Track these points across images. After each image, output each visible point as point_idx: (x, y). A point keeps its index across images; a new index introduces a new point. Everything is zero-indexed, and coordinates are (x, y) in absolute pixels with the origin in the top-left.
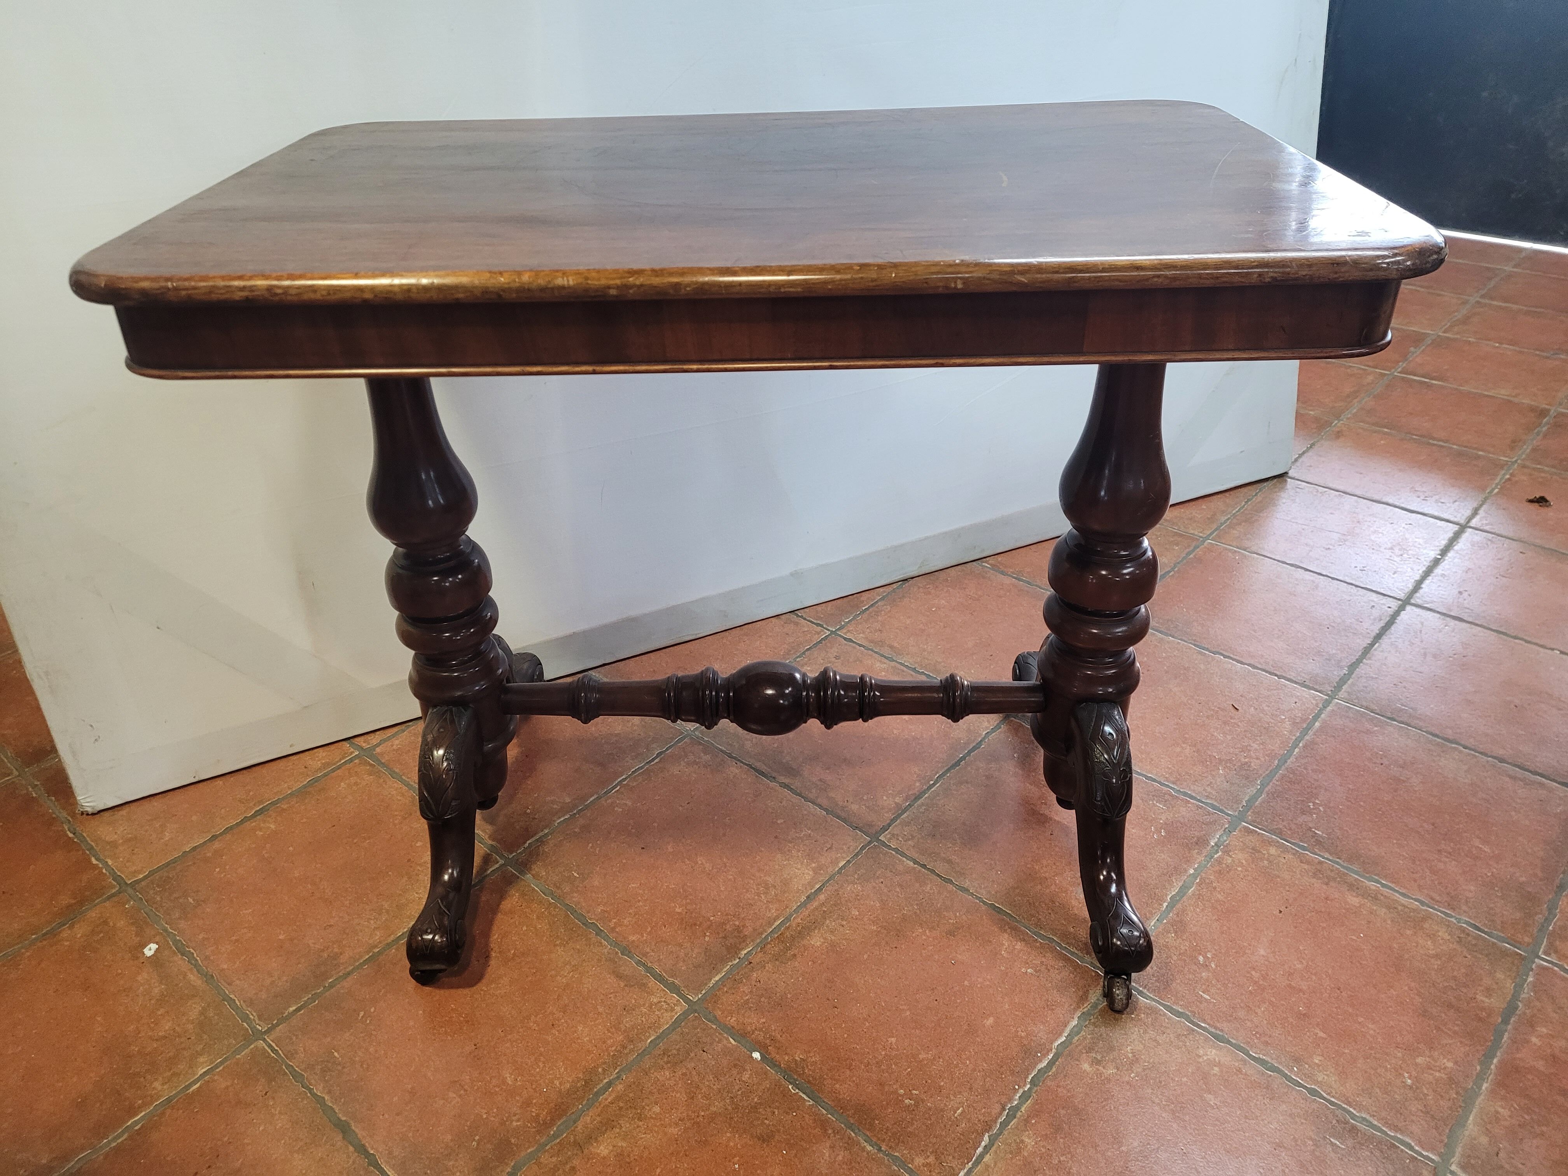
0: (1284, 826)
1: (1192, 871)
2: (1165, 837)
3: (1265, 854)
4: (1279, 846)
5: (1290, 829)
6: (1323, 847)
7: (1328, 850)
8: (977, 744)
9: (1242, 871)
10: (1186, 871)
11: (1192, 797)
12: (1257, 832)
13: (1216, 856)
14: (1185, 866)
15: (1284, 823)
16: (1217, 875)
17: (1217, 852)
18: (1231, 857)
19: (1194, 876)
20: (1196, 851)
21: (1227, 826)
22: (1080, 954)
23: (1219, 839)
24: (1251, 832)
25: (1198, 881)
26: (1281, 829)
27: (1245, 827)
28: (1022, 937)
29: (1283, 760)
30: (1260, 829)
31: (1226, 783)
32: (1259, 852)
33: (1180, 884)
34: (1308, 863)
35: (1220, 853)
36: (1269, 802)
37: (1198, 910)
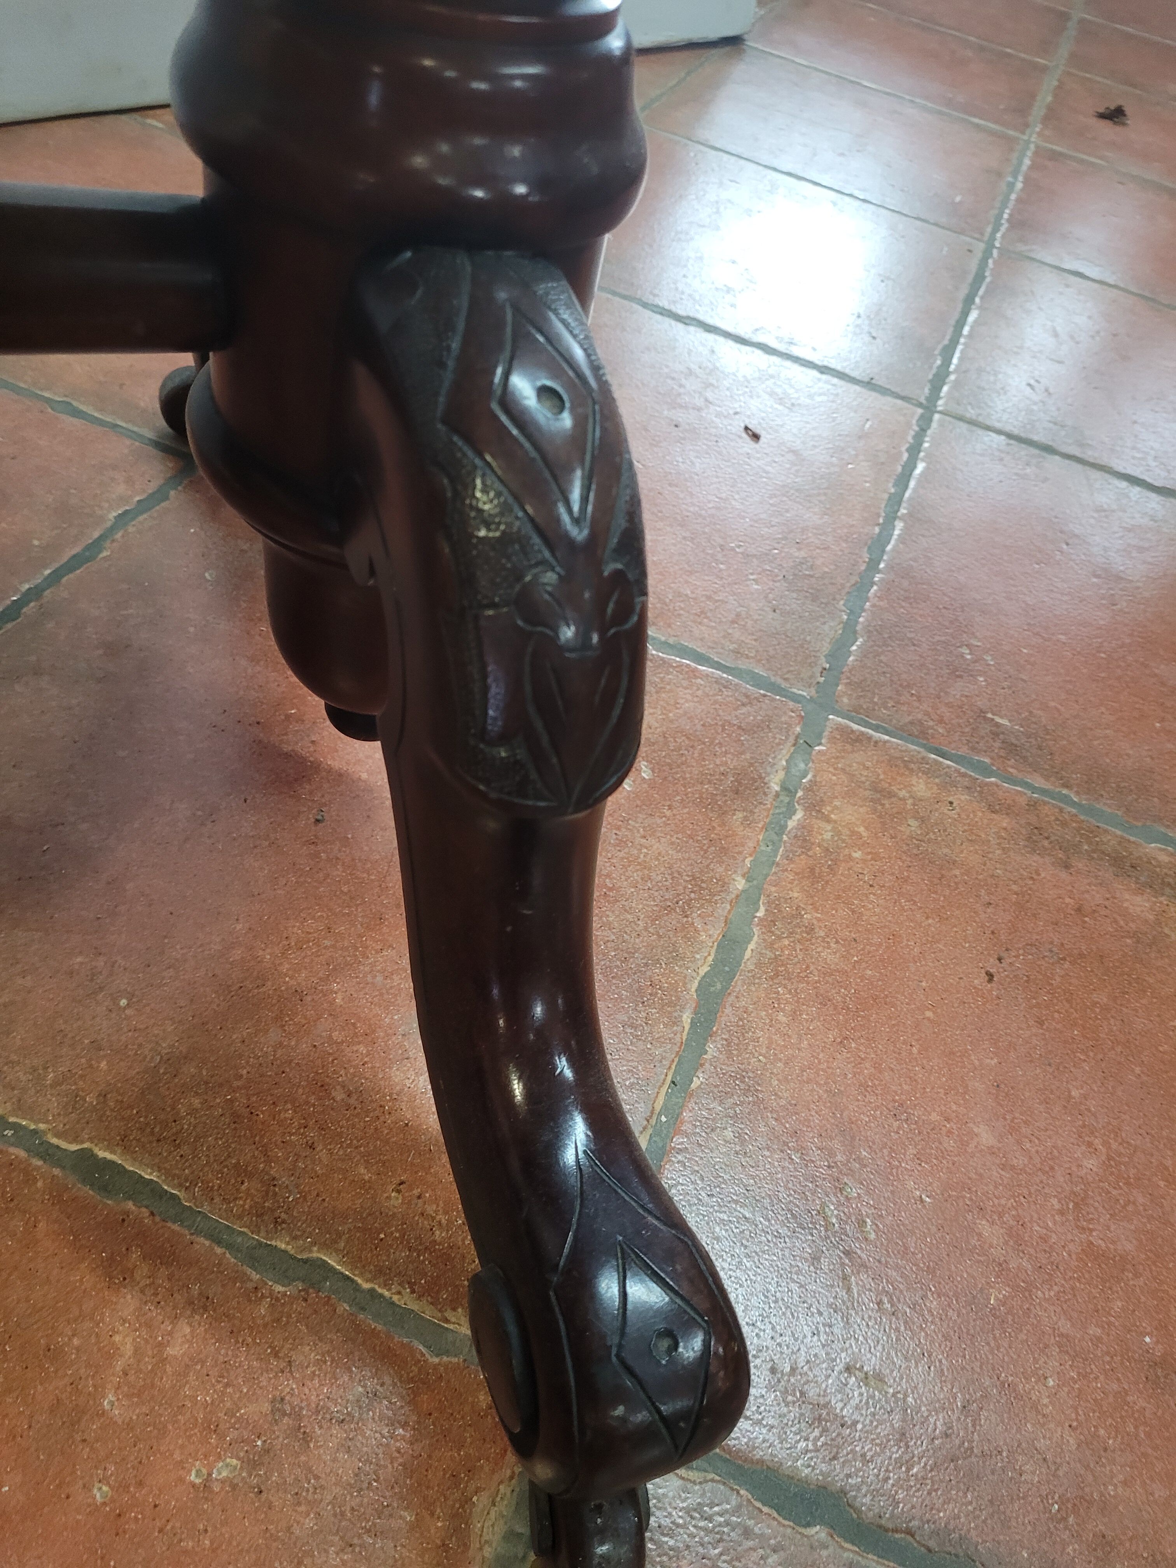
0: (927, 714)
1: (740, 884)
2: (652, 784)
3: (903, 799)
4: (931, 771)
5: (941, 721)
6: (1025, 758)
7: (1036, 768)
8: (88, 548)
9: (864, 861)
10: (724, 884)
11: (701, 659)
12: (870, 738)
13: (791, 824)
14: (721, 870)
15: (924, 706)
16: (806, 882)
17: (791, 812)
18: (828, 820)
19: (749, 899)
20: (740, 815)
21: (798, 729)
22: (429, 1313)
23: (787, 769)
24: (860, 741)
25: (760, 914)
26: (920, 721)
27: (841, 729)
28: (196, 1289)
29: (878, 544)
30: (876, 728)
31: (771, 615)
32: (891, 795)
33: (717, 932)
34: (1008, 809)
35: (799, 815)
36: (879, 655)
37: (781, 1017)
